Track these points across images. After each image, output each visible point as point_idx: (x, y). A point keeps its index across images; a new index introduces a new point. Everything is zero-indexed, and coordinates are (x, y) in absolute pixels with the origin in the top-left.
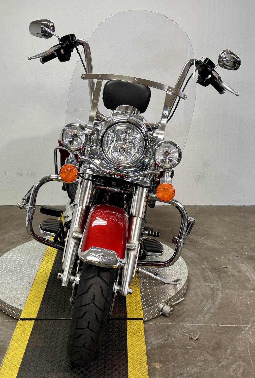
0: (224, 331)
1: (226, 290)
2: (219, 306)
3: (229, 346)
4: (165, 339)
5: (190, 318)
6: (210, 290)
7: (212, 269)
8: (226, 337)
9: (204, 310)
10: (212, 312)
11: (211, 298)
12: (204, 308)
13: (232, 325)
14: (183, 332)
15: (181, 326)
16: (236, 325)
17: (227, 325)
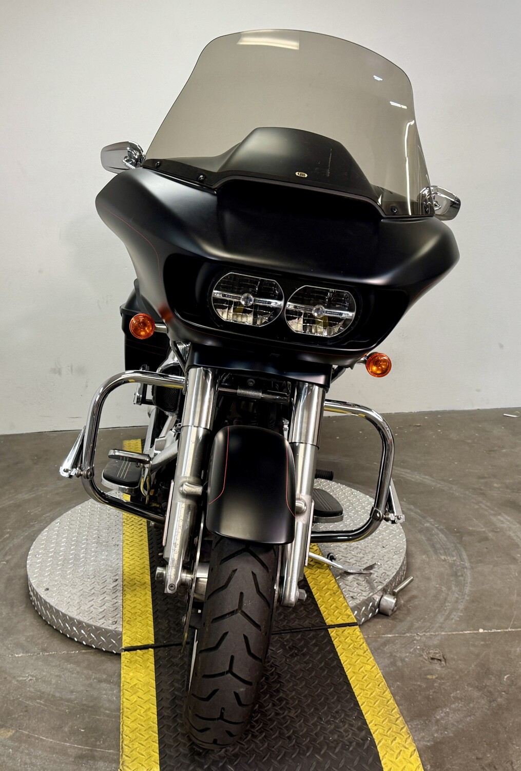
1: (480, 567)
2: (471, 597)
3: (504, 669)
6: (448, 568)
7: (445, 530)
8: (496, 652)
9: (446, 606)
10: (461, 609)
11: (455, 583)
12: (445, 603)
13: (502, 630)
14: (415, 649)
15: (409, 639)
16: (510, 630)
17: (494, 631)
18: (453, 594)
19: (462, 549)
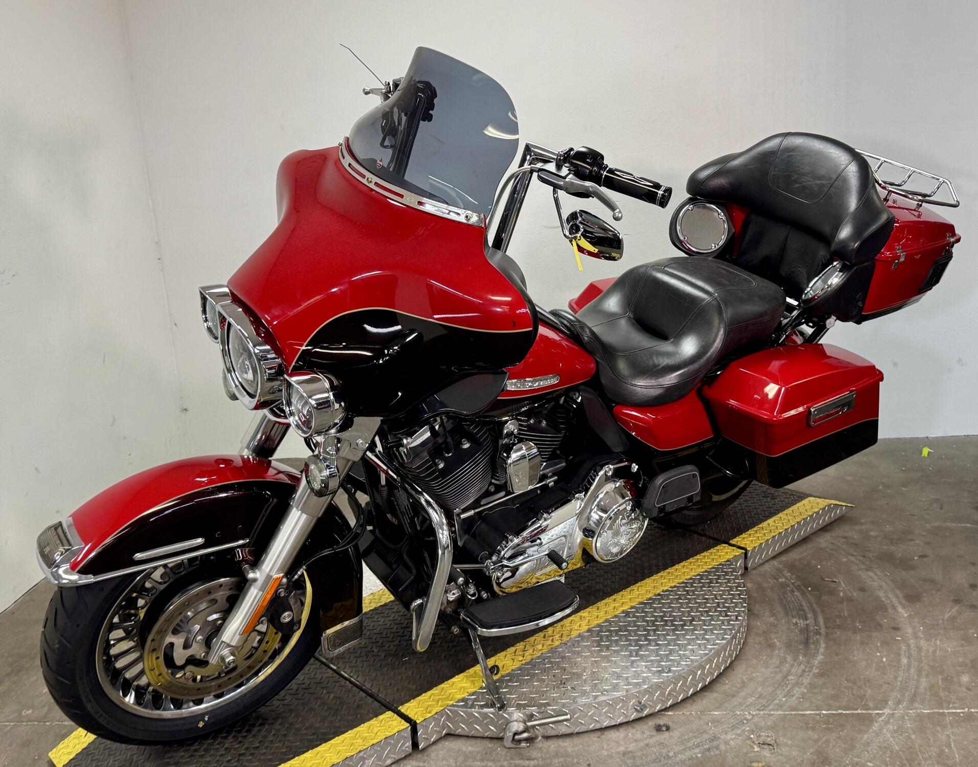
0: (833, 726)
1: (836, 633)
2: (820, 670)
3: (845, 759)
4: (707, 747)
5: (758, 698)
6: (798, 633)
7: (802, 587)
8: (839, 738)
9: (788, 680)
10: (805, 684)
11: (803, 652)
12: (788, 675)
13: (851, 712)
14: (744, 731)
15: (738, 718)
16: (859, 712)
17: (840, 711)
18: (800, 666)
19: (819, 611)
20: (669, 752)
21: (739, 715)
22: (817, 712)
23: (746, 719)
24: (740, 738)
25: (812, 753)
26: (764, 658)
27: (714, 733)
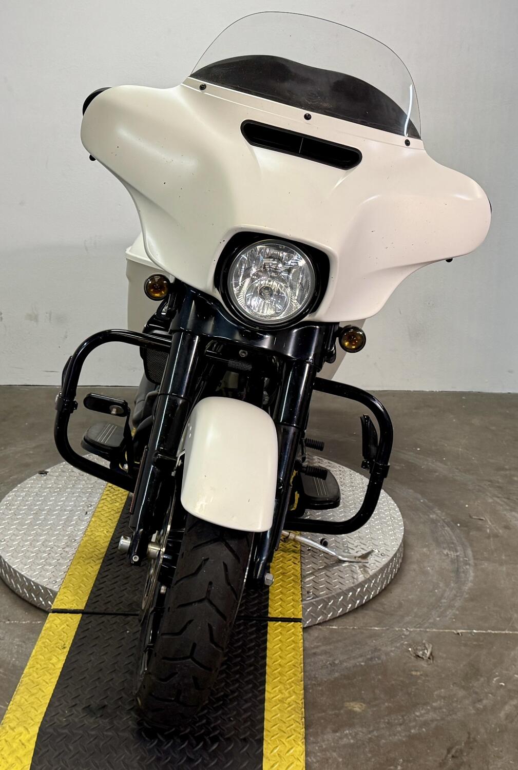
0: (483, 643)
1: (484, 564)
2: (470, 595)
4: (369, 657)
5: (415, 617)
6: (450, 563)
7: (452, 523)
8: (489, 653)
9: (441, 603)
10: (457, 607)
11: (454, 580)
12: (441, 599)
14: (402, 644)
15: (397, 633)
16: (507, 632)
17: (489, 631)
18: (451, 591)
19: (468, 544)
20: (335, 660)
21: (397, 631)
22: (469, 631)
23: (403, 634)
24: (399, 650)
25: (464, 666)
26: (419, 583)
27: (375, 646)
